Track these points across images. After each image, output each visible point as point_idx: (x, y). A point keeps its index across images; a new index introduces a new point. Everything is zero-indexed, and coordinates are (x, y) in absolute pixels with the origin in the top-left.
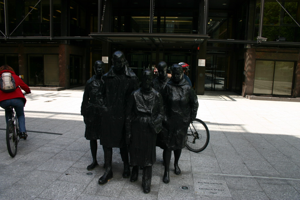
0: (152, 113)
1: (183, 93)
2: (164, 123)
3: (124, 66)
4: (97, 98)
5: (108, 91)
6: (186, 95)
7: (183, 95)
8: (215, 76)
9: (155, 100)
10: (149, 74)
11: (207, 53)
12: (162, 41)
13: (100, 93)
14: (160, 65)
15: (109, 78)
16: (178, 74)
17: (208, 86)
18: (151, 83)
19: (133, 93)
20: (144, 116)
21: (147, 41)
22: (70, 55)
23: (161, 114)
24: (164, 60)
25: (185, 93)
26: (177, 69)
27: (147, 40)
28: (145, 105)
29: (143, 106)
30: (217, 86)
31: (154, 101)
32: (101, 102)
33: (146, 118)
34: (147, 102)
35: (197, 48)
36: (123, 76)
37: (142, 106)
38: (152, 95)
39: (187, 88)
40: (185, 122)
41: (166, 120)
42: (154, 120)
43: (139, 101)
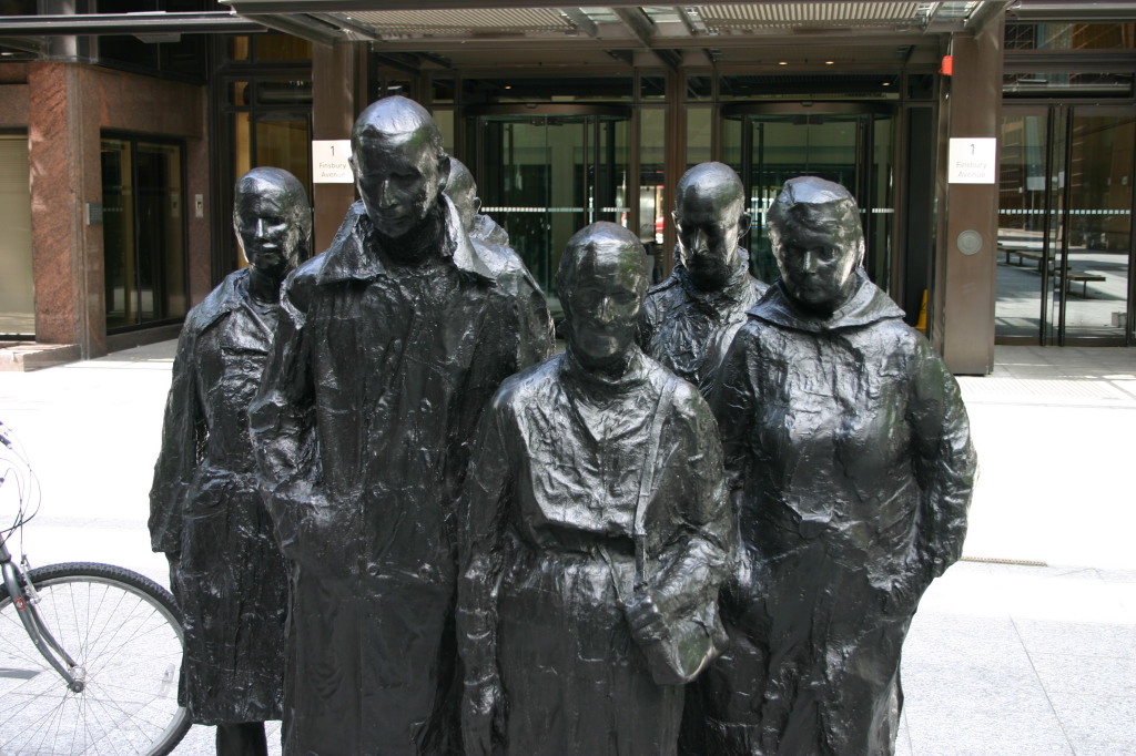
0: (649, 536)
1: (860, 386)
2: (732, 602)
3: (440, 201)
4: (252, 432)
5: (329, 380)
6: (886, 397)
7: (863, 396)
8: (1064, 246)
9: (665, 441)
10: (616, 260)
11: (1007, 96)
12: (700, 26)
13: (277, 399)
14: (693, 190)
15: (335, 288)
16: (824, 250)
17: (1020, 309)
18: (632, 320)
19: (503, 393)
20: (586, 558)
21: (602, 33)
22: (106, 133)
23: (706, 537)
24: (718, 154)
25: (875, 383)
26: (813, 212)
27: (604, 24)
28: (592, 481)
29: (580, 482)
30: (1080, 314)
31: (654, 450)
32: (287, 464)
33: (605, 570)
34: (608, 459)
35: (939, 65)
36: (433, 276)
37: (576, 488)
38: (641, 403)
39: (890, 350)
40: (883, 591)
41: (745, 576)
42: (662, 584)
43: (554, 453)
